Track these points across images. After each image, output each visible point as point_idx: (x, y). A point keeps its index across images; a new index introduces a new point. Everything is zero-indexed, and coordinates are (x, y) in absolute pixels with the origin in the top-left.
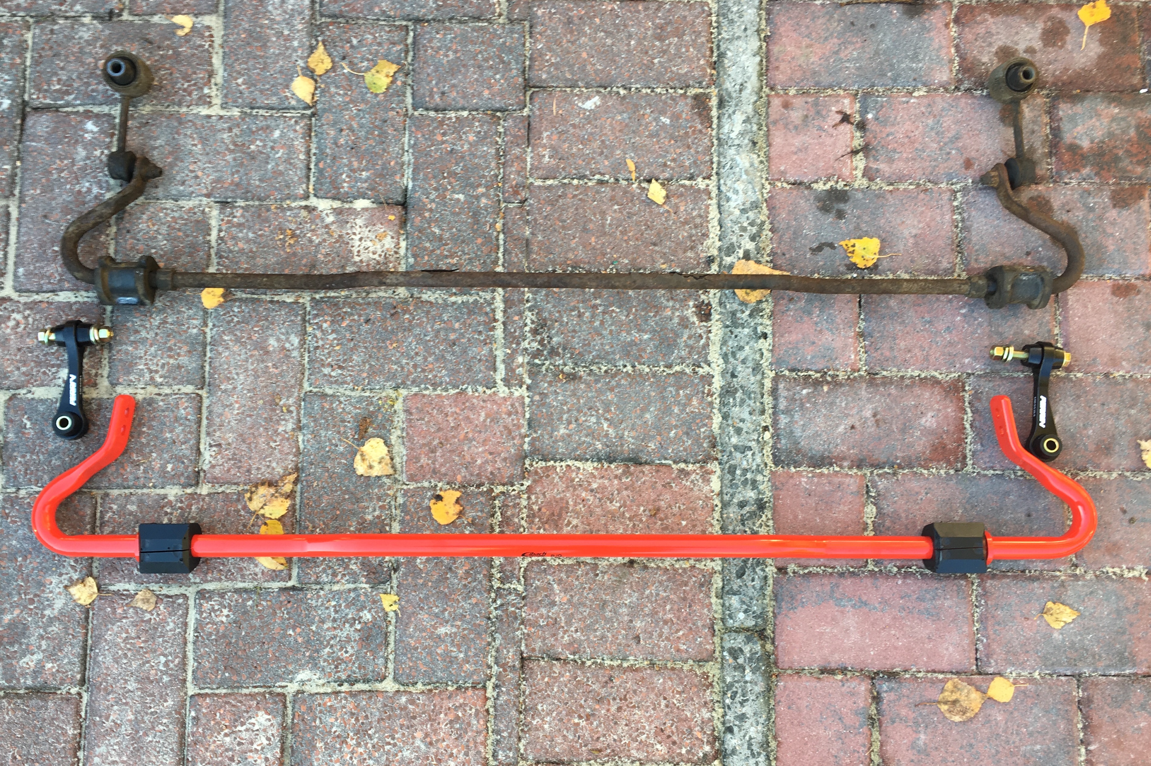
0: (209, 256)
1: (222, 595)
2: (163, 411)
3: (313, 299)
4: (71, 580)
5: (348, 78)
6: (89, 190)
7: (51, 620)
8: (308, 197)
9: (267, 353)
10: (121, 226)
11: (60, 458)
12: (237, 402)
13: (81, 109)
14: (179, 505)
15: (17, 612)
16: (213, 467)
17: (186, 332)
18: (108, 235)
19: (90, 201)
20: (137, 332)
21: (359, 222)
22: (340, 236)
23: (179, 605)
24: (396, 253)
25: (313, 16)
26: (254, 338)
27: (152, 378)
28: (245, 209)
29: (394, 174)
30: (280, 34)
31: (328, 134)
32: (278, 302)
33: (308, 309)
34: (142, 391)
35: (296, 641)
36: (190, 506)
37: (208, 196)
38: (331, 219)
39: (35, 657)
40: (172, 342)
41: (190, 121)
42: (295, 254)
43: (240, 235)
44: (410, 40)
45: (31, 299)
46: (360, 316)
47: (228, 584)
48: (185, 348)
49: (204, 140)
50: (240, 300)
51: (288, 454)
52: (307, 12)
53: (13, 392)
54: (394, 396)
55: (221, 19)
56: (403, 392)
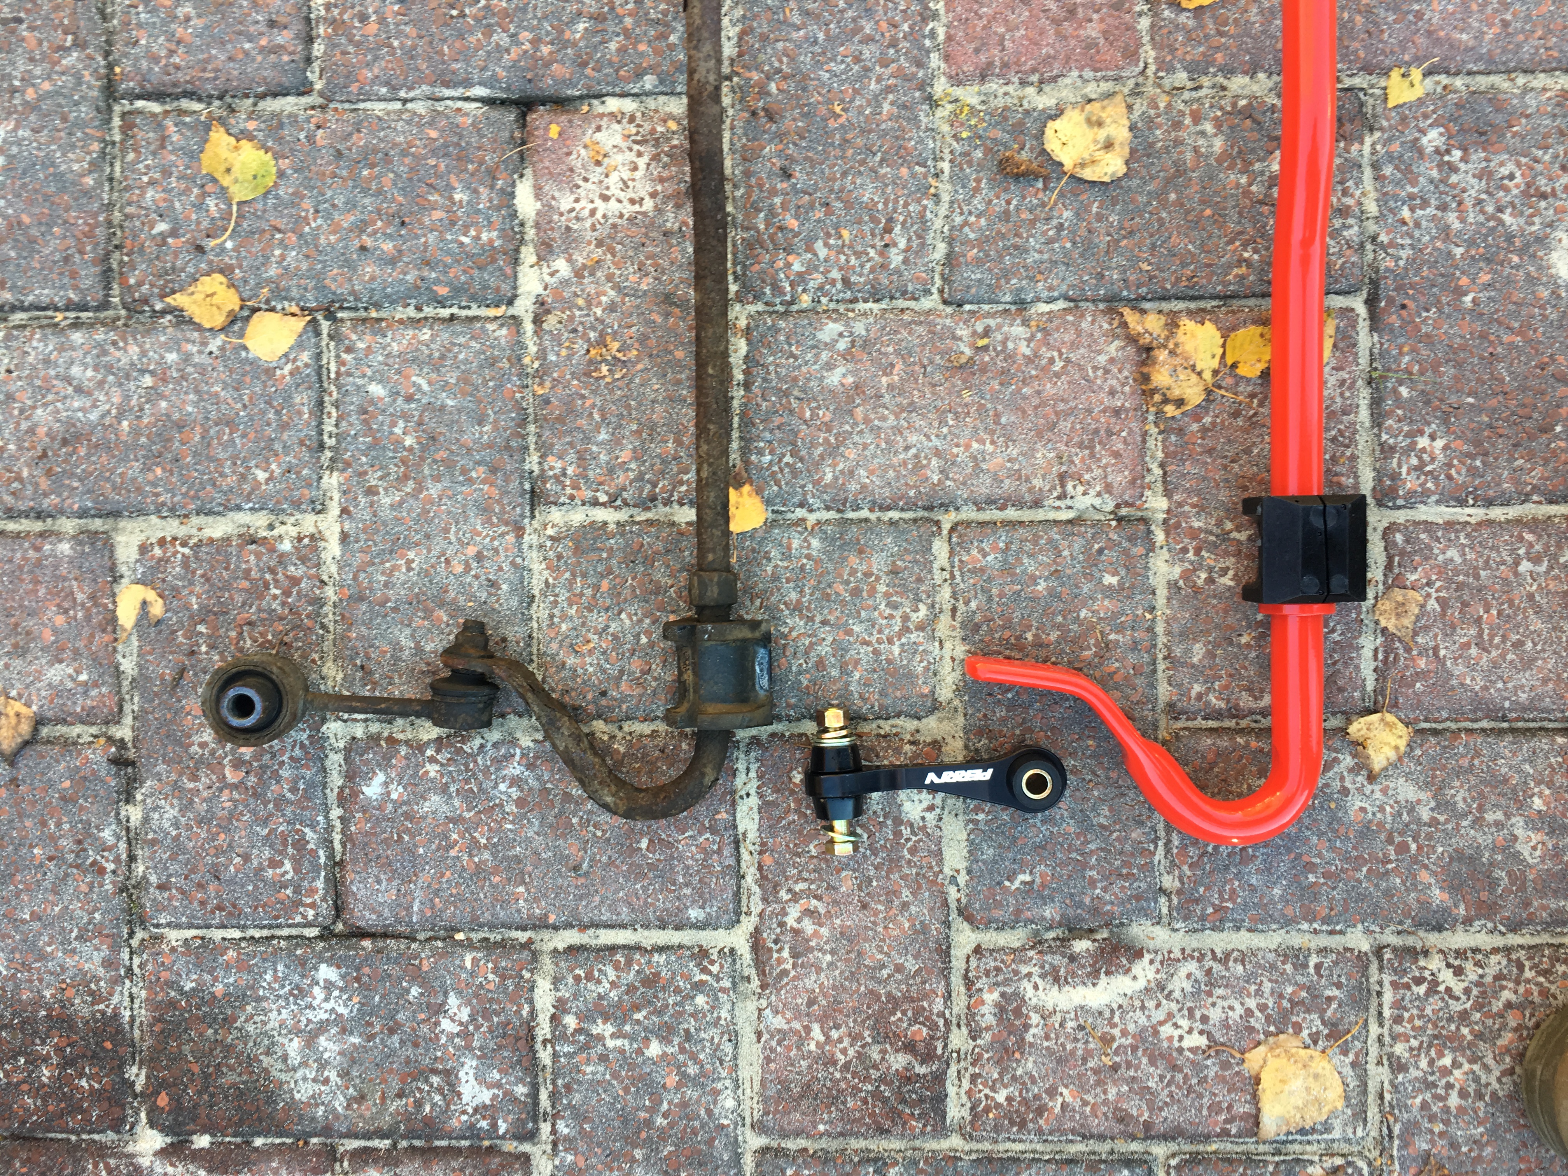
0: (650, 523)
1: (1387, 451)
2: (990, 599)
3: (739, 298)
4: (1355, 770)
5: (243, 237)
6: (515, 782)
7: (1444, 805)
8: (513, 317)
9: (857, 387)
10: (591, 708)
11: (1094, 809)
12: (968, 447)
13: (336, 813)
14: (1191, 555)
15: (1424, 877)
16: (1108, 488)
17: (817, 562)
18: (613, 737)
19: (539, 778)
20: (820, 664)
21: (565, 202)
22: (600, 243)
23: (1407, 541)
24: (632, 119)
25: (110, 324)
26: (828, 417)
27: (920, 628)
28: (545, 450)
29: (456, 129)
30: (153, 395)
31: (373, 278)
32: (747, 372)
33: (760, 307)
34: (948, 645)
35: (1487, 286)
36: (1193, 534)
37: (519, 531)
38: (561, 265)
39: (1519, 832)
40: (841, 588)
41: (355, 578)
42: (643, 339)
43: (603, 457)
44: (155, 107)
45: (755, 888)
46: (773, 192)
47: (1364, 440)
48: (854, 560)
49: (397, 545)
50: (745, 451)
51: (1079, 333)
52: (100, 335)
53: (953, 915)
54: (950, 107)
55: (122, 524)
56: (940, 87)
